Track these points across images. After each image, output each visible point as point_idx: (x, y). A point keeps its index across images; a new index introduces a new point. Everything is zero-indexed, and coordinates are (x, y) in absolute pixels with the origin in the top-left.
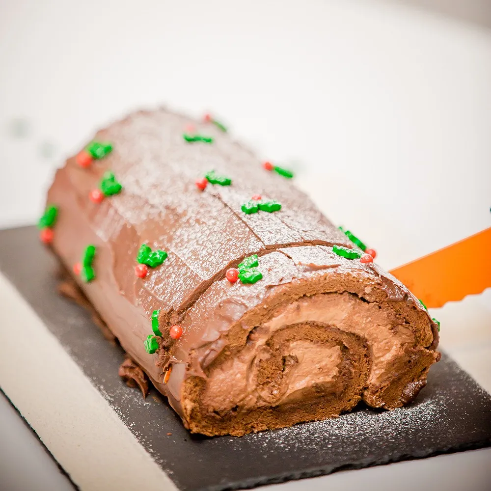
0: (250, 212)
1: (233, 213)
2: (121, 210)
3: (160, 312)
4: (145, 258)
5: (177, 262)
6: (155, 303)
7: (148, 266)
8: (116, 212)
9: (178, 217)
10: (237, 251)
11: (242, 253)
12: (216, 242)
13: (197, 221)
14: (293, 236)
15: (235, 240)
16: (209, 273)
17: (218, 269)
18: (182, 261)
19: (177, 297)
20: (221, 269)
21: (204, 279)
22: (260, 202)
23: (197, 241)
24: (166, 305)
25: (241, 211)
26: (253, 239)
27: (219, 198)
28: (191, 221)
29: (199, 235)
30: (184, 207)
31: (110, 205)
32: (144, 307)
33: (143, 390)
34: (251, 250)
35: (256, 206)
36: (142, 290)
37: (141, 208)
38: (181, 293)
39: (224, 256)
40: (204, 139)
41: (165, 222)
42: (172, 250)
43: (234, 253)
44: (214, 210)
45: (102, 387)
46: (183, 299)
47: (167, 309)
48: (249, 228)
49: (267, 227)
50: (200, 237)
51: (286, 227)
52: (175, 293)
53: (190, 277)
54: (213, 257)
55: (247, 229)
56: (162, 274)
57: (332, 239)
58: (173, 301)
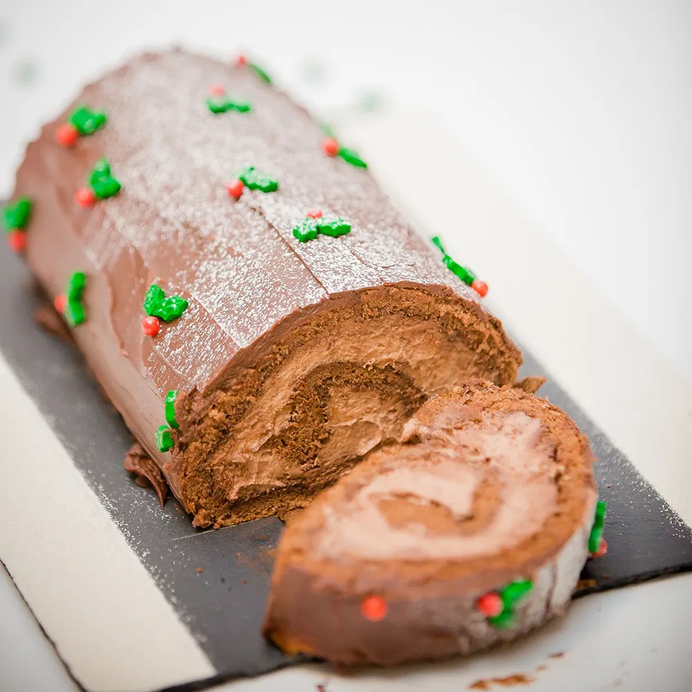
0: (307, 239)
1: (280, 239)
2: (120, 223)
3: (177, 394)
4: (156, 308)
5: (202, 315)
6: (172, 377)
7: (160, 319)
8: (113, 226)
9: (203, 241)
10: (288, 302)
11: (295, 306)
12: (258, 286)
13: (230, 251)
14: (369, 277)
15: (285, 285)
16: (248, 336)
17: (261, 330)
18: (208, 314)
19: (202, 372)
20: (265, 331)
21: (241, 347)
22: (320, 222)
23: (230, 284)
24: (186, 383)
25: (292, 236)
26: (311, 282)
27: (261, 214)
28: (221, 250)
29: (233, 273)
30: (211, 226)
31: (104, 215)
32: (156, 381)
33: (160, 494)
34: (309, 301)
35: (315, 230)
36: (152, 354)
37: (148, 222)
38: (208, 366)
39: (269, 309)
40: (237, 107)
41: (182, 247)
42: (195, 295)
43: (283, 306)
44: (254, 232)
45: (101, 487)
46: (211, 375)
47: (188, 388)
48: (305, 265)
49: (331, 263)
50: (234, 277)
51: (359, 262)
52: (199, 365)
53: (221, 341)
54: (253, 311)
55: (303, 267)
56: (181, 333)
57: (425, 277)
58: (196, 377)
